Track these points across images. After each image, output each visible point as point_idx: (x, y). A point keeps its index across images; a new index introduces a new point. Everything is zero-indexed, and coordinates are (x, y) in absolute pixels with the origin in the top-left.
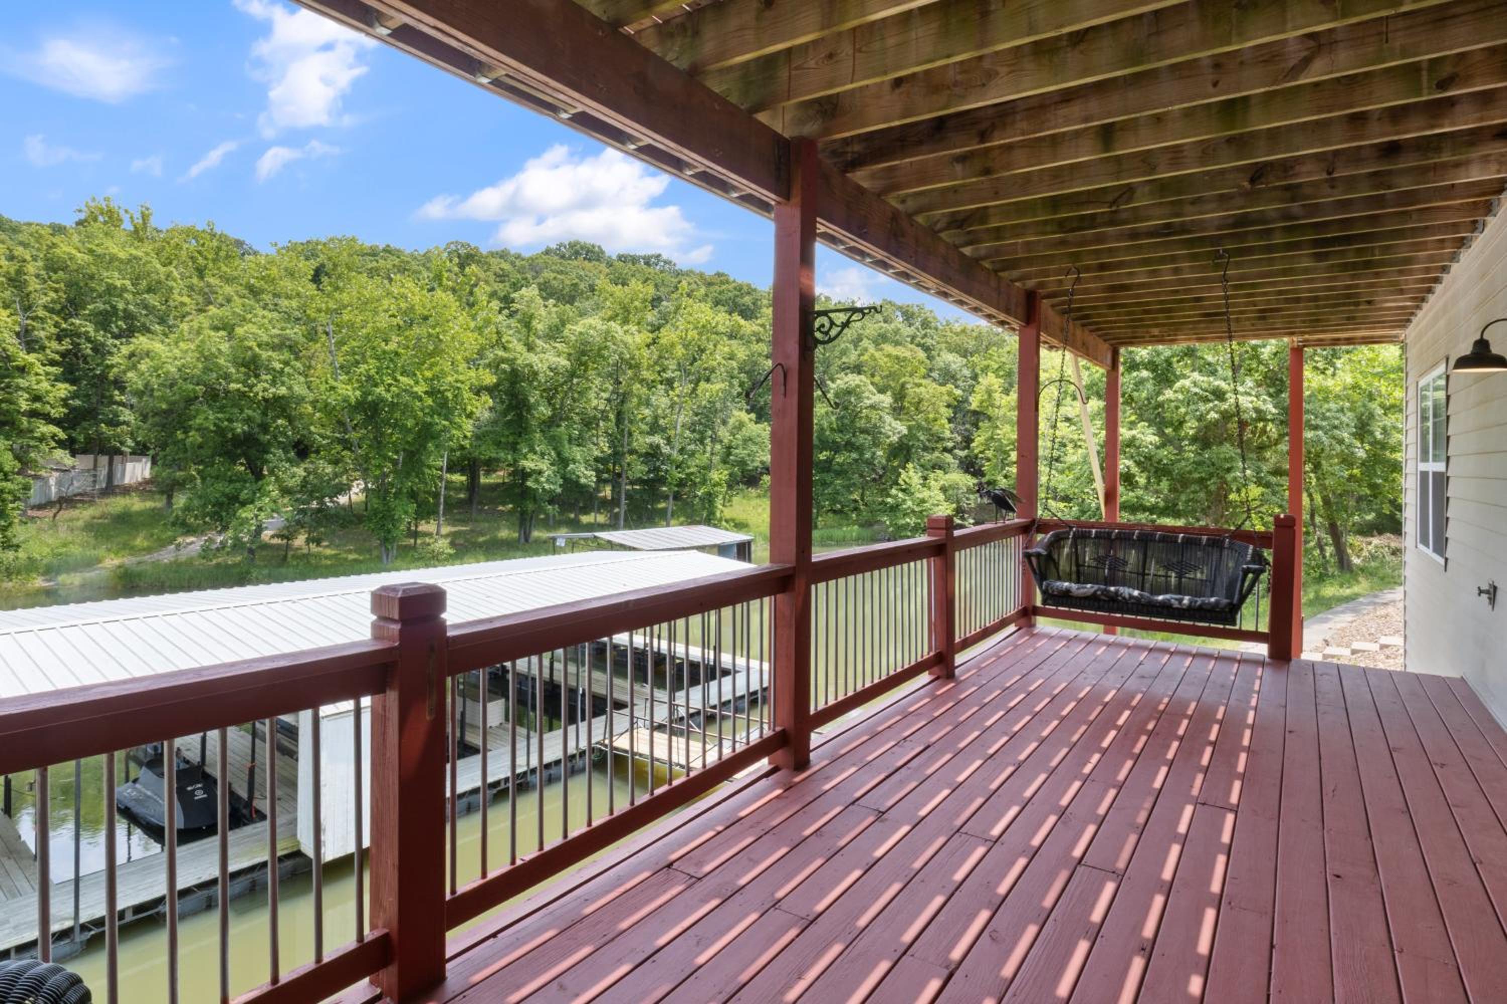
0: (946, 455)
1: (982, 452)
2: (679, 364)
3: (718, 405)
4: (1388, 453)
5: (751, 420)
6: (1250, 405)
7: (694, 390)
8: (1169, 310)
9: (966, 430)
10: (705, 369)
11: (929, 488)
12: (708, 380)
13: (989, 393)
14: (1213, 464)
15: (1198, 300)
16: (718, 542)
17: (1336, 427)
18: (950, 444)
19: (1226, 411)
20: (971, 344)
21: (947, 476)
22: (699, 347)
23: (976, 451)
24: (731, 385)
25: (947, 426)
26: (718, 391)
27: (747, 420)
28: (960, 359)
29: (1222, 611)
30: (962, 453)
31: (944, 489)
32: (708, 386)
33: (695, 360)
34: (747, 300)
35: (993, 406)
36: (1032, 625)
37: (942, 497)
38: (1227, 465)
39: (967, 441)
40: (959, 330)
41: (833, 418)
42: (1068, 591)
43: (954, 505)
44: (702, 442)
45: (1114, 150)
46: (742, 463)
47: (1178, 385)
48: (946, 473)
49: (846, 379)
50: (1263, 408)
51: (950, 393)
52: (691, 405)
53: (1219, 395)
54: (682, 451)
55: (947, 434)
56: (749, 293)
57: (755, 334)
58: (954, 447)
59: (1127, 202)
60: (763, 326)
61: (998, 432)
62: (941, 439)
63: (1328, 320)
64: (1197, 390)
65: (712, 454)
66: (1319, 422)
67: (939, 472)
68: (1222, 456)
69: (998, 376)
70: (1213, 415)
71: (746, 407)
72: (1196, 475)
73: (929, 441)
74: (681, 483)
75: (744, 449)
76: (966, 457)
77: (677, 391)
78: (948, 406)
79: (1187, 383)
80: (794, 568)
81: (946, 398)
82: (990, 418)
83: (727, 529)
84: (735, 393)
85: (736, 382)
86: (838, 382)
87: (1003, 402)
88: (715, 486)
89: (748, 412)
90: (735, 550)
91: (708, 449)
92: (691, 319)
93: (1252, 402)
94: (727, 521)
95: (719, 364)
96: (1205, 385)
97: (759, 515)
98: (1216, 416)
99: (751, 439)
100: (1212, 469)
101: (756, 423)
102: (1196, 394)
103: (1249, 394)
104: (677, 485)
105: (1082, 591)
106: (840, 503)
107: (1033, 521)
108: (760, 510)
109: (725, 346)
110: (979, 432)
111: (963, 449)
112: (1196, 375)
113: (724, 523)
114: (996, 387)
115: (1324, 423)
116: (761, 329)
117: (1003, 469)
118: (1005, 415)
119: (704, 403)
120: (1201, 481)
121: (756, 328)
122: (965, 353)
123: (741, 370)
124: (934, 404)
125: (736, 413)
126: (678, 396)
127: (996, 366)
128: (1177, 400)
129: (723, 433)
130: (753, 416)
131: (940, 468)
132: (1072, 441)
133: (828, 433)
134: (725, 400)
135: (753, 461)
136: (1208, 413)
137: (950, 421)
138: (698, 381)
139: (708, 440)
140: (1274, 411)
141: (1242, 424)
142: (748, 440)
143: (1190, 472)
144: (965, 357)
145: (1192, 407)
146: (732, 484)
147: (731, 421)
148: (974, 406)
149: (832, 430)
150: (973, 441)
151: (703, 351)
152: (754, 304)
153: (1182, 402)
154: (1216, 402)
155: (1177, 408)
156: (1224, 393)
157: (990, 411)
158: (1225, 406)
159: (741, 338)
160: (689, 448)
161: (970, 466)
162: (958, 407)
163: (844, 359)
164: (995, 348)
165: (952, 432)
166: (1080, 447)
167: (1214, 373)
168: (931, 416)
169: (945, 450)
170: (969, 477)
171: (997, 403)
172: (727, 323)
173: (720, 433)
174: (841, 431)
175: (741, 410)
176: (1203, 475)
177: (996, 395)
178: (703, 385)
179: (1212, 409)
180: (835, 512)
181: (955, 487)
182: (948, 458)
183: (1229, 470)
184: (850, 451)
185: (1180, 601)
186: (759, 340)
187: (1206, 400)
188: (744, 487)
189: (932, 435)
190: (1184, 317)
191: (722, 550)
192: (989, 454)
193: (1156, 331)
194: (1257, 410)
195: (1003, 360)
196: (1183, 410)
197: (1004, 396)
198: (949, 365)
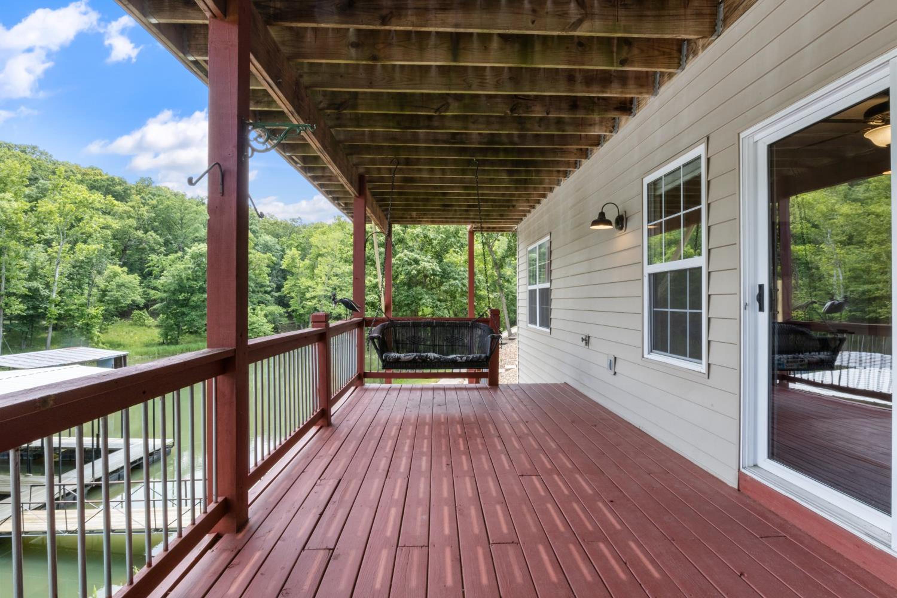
0: (267, 295)
1: (289, 293)
2: (57, 229)
3: (94, 260)
4: (478, 292)
5: (123, 272)
6: (430, 267)
7: (72, 249)
8: (427, 200)
9: (279, 281)
10: (82, 234)
11: (257, 315)
12: (85, 242)
13: (293, 259)
14: (413, 296)
15: (444, 194)
16: (97, 358)
17: (463, 279)
18: (269, 289)
19: (419, 270)
20: (281, 231)
21: (268, 308)
22: (76, 217)
23: (285, 293)
24: (106, 247)
25: (267, 278)
26: (95, 250)
27: (121, 272)
28: (274, 239)
29: (483, 361)
30: (277, 294)
31: (266, 316)
32: (84, 246)
33: (72, 226)
34: (119, 188)
35: (295, 267)
36: (362, 384)
37: (265, 320)
38: (420, 297)
39: (279, 288)
40: (273, 222)
41: (190, 272)
42: (399, 358)
43: (273, 325)
44: (80, 287)
45: (459, 62)
46: (116, 302)
47: (398, 256)
48: (266, 306)
49: (199, 247)
50: (435, 269)
51: (269, 259)
52: (70, 259)
53: (416, 262)
54: (61, 293)
55: (268, 283)
56: (120, 184)
57: (125, 212)
58: (271, 291)
59: (445, 112)
60: (133, 207)
61: (298, 281)
62: (262, 286)
63: (492, 215)
64: (407, 259)
65: (90, 295)
66: (457, 276)
67: (263, 306)
68: (418, 292)
69: (298, 250)
70: (414, 272)
71: (118, 262)
72: (406, 302)
73: (256, 287)
74: (60, 317)
75: (117, 291)
76: (279, 296)
77: (55, 249)
78: (268, 266)
79: (402, 255)
80: (235, 350)
81: (267, 261)
82: (293, 274)
83: (103, 348)
84: (109, 253)
85: (110, 245)
86: (193, 248)
87: (301, 265)
88: (92, 318)
89: (121, 266)
90: (113, 362)
91: (86, 292)
92: (69, 195)
93: (430, 266)
94: (103, 343)
95: (95, 230)
96: (410, 257)
97: (131, 337)
98: (416, 272)
99: (124, 285)
100: (413, 299)
101: (128, 274)
102: (406, 261)
103: (429, 262)
104: (56, 319)
105: (407, 357)
106: (195, 326)
107: (364, 319)
108: (132, 334)
109: (100, 220)
110: (287, 282)
111: (277, 292)
112: (406, 251)
113: (101, 345)
114: (297, 256)
115: (459, 277)
116: (131, 209)
117: (301, 303)
118: (302, 272)
119: (81, 258)
120: (408, 305)
121: (127, 208)
122: (277, 236)
123: (114, 237)
124: (259, 265)
125: (110, 266)
126: (56, 252)
127: (296, 244)
128: (397, 263)
129: (100, 281)
130: (125, 269)
131: (263, 303)
132: (339, 287)
133: (185, 281)
134: (99, 257)
135: (125, 300)
136: (412, 271)
137: (269, 275)
138: (75, 243)
139: (86, 286)
140: (440, 270)
141: (426, 276)
142: (120, 286)
143: (403, 300)
144: (278, 238)
145: (405, 268)
146: (108, 317)
147: (106, 273)
148: (284, 267)
149: (188, 279)
150: (283, 287)
151: (80, 220)
152: (124, 192)
153: (400, 265)
154: (415, 266)
155: (398, 268)
156: (419, 261)
157: (294, 270)
158: (419, 267)
159: (114, 215)
160: (68, 291)
161: (282, 302)
162: (273, 267)
163: (197, 234)
164: (294, 234)
165: (270, 282)
166: (343, 290)
167: (412, 251)
168: (257, 272)
169: (266, 292)
170: (281, 308)
171: (298, 265)
172: (102, 201)
173: (96, 280)
174: (196, 281)
175: (115, 264)
176: (409, 302)
177: (297, 261)
178: (80, 245)
179: (413, 269)
180: (191, 333)
181: (272, 314)
182: (268, 297)
183: (421, 299)
184: (203, 293)
185: (461, 358)
186: (129, 217)
187: (410, 264)
188: (118, 319)
189: (258, 284)
190: (433, 205)
191: (100, 363)
192: (293, 294)
193: (414, 214)
194: (433, 270)
195: (301, 241)
196: (400, 269)
197: (301, 261)
198: (267, 242)
